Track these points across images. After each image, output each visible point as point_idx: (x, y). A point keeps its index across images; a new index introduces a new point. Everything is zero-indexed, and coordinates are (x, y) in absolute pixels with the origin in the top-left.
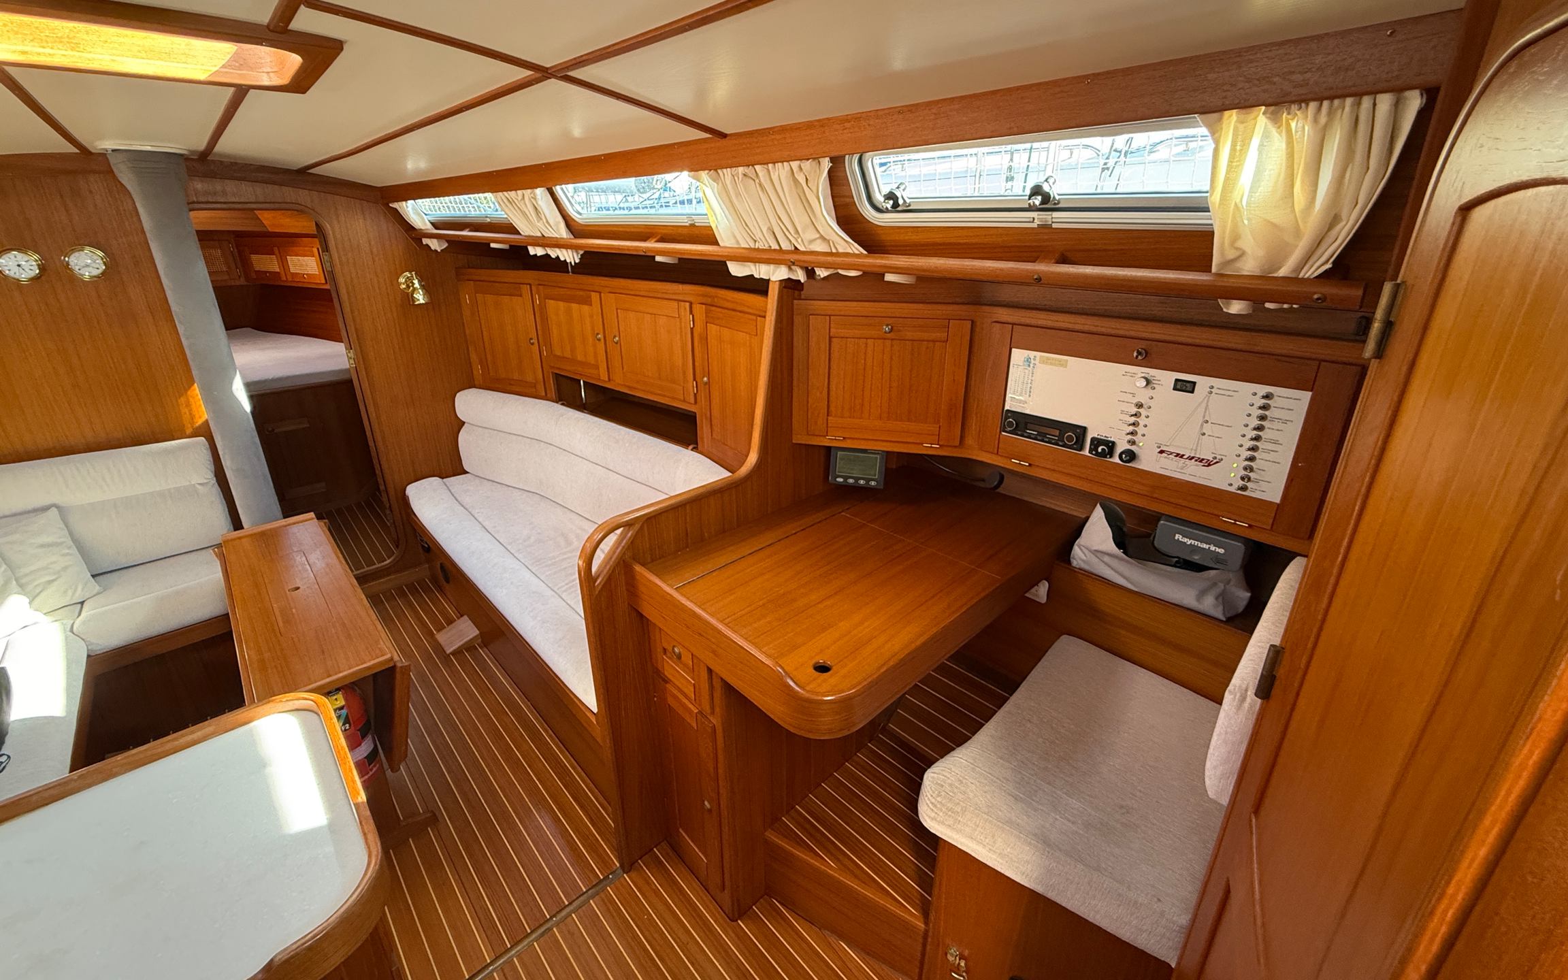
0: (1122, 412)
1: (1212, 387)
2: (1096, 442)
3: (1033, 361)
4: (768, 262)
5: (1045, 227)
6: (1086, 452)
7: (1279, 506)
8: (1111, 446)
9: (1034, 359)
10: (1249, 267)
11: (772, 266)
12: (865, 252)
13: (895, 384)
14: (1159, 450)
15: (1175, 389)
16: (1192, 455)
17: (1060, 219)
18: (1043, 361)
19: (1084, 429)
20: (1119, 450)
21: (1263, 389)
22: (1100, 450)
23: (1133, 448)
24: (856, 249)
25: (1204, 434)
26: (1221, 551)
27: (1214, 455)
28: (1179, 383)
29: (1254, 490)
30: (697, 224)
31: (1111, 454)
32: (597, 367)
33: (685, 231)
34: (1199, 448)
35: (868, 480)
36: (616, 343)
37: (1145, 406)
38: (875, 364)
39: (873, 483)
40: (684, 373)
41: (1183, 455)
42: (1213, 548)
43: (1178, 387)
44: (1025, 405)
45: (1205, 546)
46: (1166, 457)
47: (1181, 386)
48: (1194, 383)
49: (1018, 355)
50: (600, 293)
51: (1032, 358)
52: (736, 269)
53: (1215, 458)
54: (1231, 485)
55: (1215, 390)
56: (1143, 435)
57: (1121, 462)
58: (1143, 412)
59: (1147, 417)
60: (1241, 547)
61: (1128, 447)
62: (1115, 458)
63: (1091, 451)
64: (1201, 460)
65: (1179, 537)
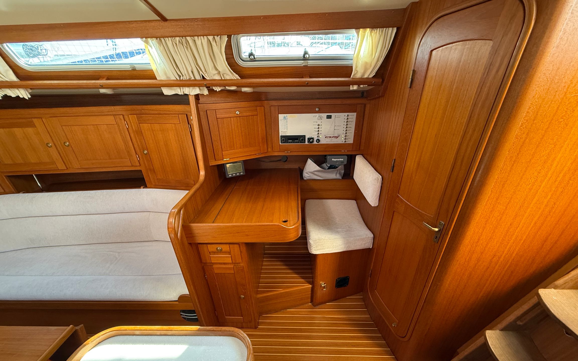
0: (315, 128)
1: (335, 116)
2: (309, 139)
3: (286, 118)
4: (189, 86)
5: (306, 67)
6: (307, 143)
7: (353, 144)
8: (313, 139)
9: (287, 117)
10: (359, 76)
11: (191, 88)
12: (240, 78)
13: (243, 134)
14: (325, 137)
15: (327, 118)
16: (333, 136)
17: (310, 63)
19: (305, 136)
20: (315, 140)
21: (346, 114)
22: (311, 141)
23: (319, 138)
24: (236, 77)
25: (335, 130)
26: (342, 160)
27: (338, 135)
28: (328, 116)
29: (347, 141)
30: (137, 69)
31: (313, 142)
32: (54, 163)
33: (127, 73)
34: (334, 134)
35: (240, 173)
36: (68, 146)
37: (320, 125)
38: (235, 127)
39: (242, 173)
40: (128, 152)
41: (331, 137)
42: (341, 160)
43: (328, 118)
44: (286, 133)
45: (339, 160)
46: (327, 139)
47: (329, 117)
48: (331, 116)
49: (281, 116)
50: (42, 118)
51: (286, 116)
52: (167, 92)
54: (342, 142)
55: (336, 117)
56: (321, 134)
57: (317, 143)
58: (320, 127)
59: (321, 128)
60: (346, 157)
61: (317, 138)
62: (315, 143)
63: (308, 142)
64: (335, 137)
65: (333, 160)
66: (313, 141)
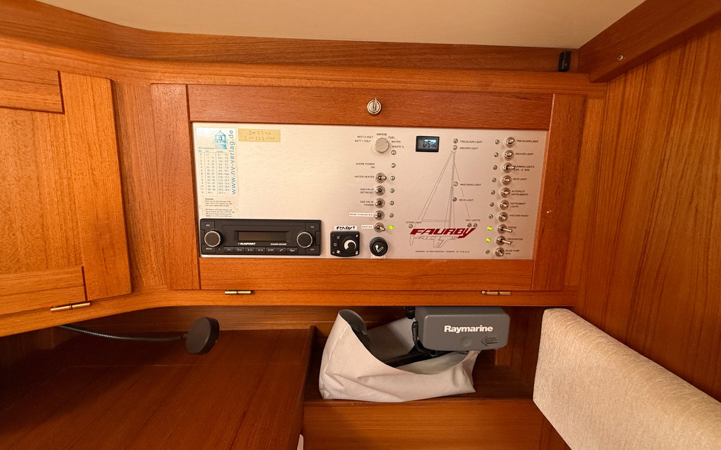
0: (363, 191)
1: (456, 141)
2: (338, 238)
6: (327, 253)
7: (534, 263)
8: (356, 236)
14: (412, 230)
15: (418, 150)
16: (447, 228)
18: (243, 137)
19: (318, 223)
20: (366, 242)
21: (504, 135)
22: (346, 246)
23: (382, 235)
25: (455, 200)
26: (490, 329)
27: (469, 222)
28: (421, 142)
29: (509, 252)
31: (354, 250)
34: (452, 218)
37: (388, 177)
41: (438, 230)
42: (482, 329)
43: (421, 147)
45: (475, 329)
46: (420, 238)
48: (437, 139)
51: (226, 134)
53: (469, 225)
54: (488, 252)
55: (459, 145)
56: (392, 216)
57: (374, 257)
58: (386, 185)
59: (393, 191)
60: (505, 319)
61: (376, 235)
62: (366, 254)
63: (333, 250)
64: (456, 232)
65: (448, 328)
66: (358, 249)
